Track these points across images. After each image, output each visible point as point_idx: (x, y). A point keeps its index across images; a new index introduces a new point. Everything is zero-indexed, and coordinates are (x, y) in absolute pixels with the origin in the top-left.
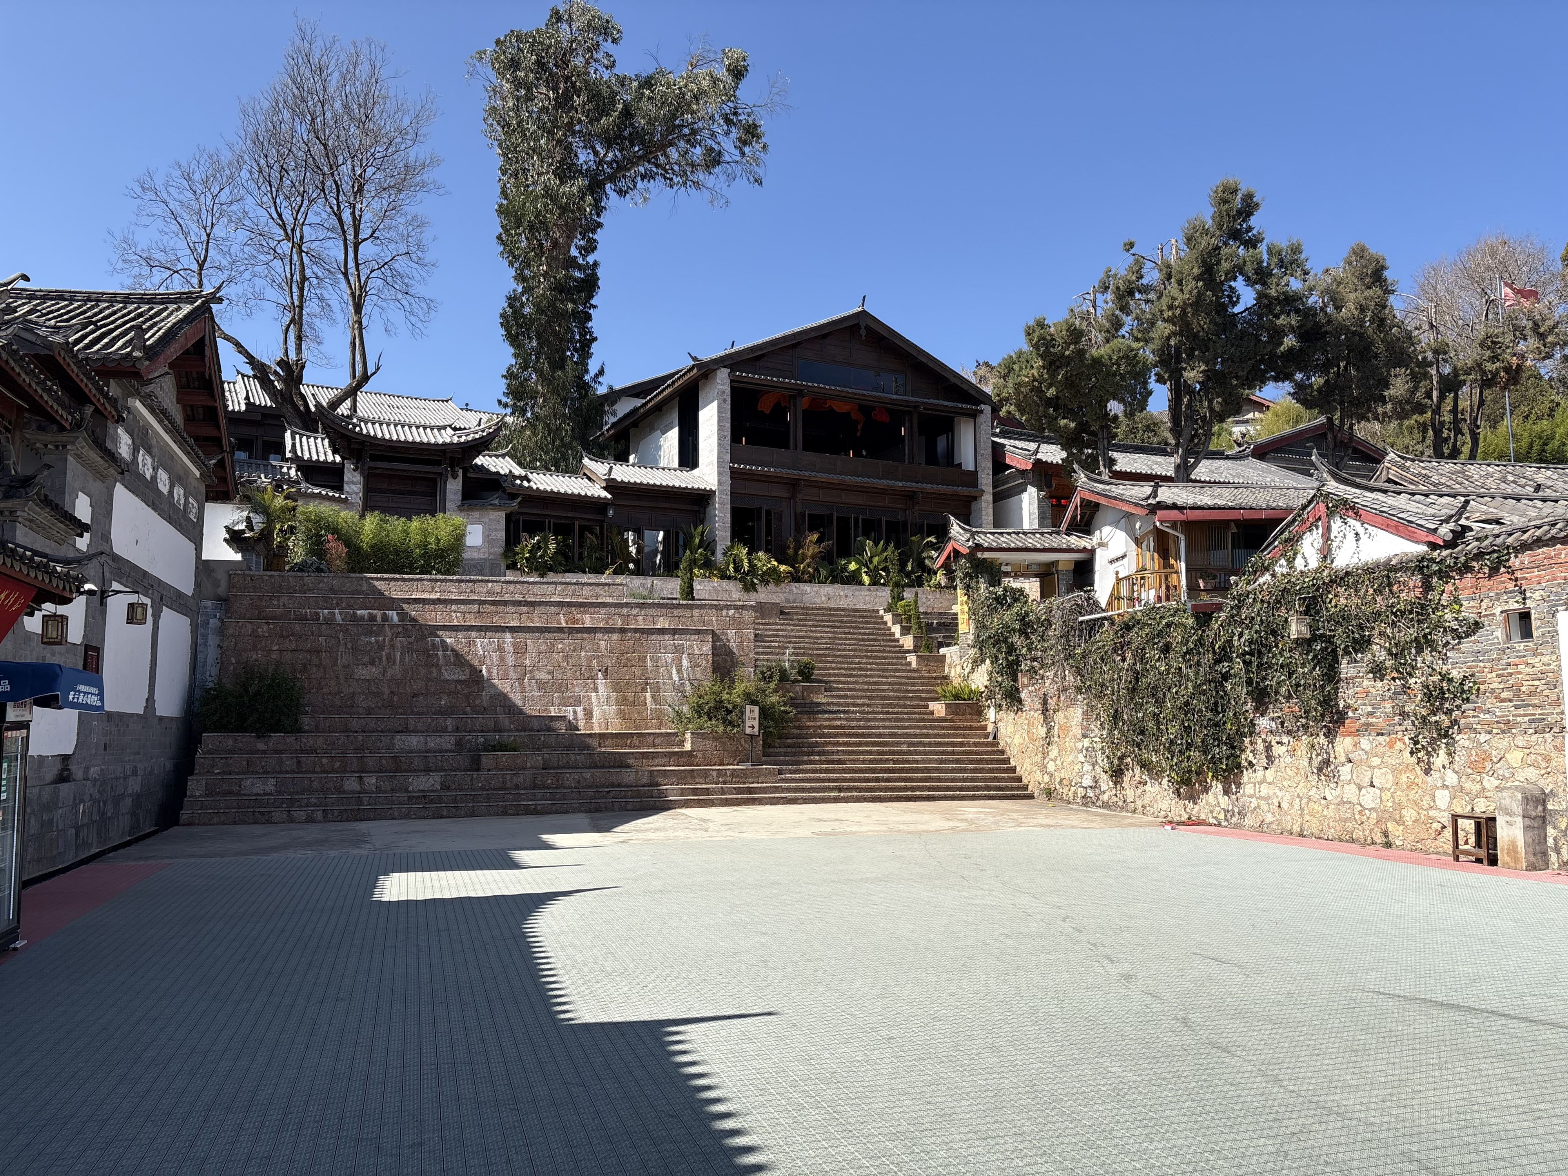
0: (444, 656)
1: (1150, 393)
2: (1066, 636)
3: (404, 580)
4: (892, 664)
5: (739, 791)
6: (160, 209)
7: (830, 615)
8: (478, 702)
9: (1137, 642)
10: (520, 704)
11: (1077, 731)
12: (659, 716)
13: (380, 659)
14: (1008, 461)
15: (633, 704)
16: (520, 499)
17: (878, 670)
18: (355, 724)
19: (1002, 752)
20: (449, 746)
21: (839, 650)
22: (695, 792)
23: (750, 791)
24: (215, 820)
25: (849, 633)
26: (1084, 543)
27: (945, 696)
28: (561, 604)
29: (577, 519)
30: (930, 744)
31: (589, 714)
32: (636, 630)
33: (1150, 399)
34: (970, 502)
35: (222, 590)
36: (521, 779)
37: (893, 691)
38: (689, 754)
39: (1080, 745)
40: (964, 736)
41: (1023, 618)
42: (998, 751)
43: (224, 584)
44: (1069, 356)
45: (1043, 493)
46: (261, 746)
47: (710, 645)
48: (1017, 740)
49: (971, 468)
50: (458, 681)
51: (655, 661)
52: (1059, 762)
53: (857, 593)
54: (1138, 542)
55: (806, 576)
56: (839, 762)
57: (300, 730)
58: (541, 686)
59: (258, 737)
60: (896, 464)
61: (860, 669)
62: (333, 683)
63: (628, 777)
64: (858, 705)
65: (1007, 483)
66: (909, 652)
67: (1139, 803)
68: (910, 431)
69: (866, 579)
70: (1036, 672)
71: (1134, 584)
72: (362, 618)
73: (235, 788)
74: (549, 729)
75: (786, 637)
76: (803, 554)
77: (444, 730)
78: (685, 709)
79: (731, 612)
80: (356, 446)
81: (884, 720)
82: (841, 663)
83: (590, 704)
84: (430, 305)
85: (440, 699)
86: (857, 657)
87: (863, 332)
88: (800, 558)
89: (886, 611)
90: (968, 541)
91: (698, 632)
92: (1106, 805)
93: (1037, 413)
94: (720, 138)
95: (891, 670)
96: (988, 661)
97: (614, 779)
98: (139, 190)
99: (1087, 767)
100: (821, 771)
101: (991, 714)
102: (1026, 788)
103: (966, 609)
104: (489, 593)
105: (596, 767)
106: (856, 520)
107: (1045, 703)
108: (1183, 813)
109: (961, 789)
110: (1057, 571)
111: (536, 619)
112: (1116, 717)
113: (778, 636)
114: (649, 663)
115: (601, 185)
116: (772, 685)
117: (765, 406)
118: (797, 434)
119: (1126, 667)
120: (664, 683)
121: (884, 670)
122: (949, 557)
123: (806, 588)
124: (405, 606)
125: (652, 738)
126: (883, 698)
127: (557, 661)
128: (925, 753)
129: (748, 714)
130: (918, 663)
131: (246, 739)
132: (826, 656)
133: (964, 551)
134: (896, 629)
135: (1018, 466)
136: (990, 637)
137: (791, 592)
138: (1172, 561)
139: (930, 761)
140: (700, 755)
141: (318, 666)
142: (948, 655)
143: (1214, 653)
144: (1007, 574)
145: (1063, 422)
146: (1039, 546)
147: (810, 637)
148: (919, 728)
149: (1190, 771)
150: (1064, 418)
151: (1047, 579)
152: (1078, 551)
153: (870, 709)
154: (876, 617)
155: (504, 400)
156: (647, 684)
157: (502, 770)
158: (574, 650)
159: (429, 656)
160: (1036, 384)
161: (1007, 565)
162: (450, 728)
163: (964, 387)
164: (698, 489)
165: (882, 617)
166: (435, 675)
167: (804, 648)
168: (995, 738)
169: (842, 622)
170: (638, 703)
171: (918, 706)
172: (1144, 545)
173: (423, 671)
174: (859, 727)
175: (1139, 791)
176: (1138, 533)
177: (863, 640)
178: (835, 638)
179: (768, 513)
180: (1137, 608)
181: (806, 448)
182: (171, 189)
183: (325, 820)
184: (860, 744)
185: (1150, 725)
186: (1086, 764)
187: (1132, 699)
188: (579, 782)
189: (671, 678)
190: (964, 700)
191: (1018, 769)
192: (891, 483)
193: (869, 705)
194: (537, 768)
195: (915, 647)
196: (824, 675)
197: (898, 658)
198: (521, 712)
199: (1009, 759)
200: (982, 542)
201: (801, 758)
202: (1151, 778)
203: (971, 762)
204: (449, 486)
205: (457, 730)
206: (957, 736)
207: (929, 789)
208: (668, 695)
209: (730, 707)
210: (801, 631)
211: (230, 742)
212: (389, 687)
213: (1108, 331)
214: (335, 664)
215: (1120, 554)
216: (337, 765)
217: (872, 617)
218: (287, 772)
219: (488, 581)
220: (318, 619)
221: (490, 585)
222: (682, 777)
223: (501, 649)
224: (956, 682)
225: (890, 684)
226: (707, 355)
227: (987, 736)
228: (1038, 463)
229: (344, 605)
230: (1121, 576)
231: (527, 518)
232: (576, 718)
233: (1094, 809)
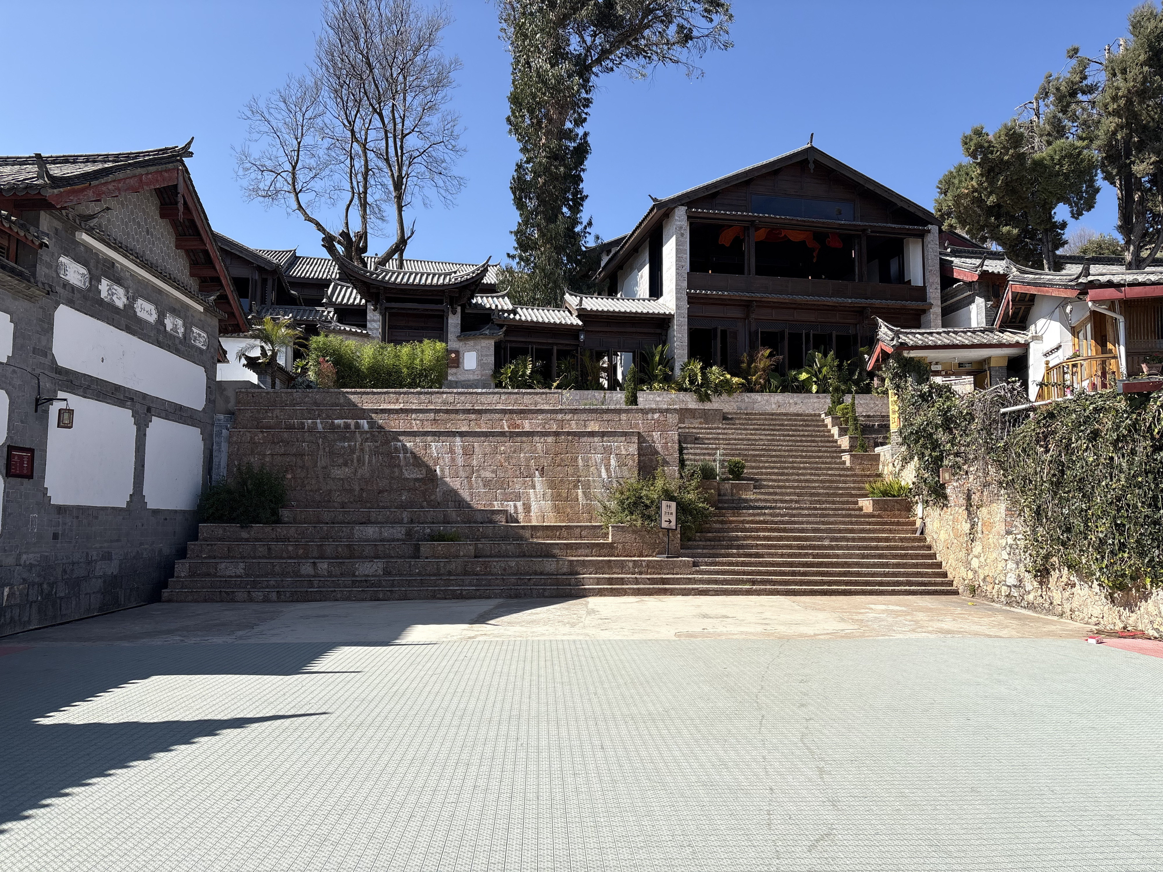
0: (405, 458)
1: (1098, 190)
2: (987, 429)
3: (374, 393)
4: (826, 463)
5: (653, 581)
6: (265, 128)
7: (772, 420)
8: (433, 497)
9: (1062, 431)
10: (468, 499)
11: (1001, 528)
12: (589, 510)
13: (352, 461)
14: (956, 275)
15: (566, 499)
16: (504, 329)
17: (811, 469)
18: (326, 516)
19: (929, 548)
20: (400, 536)
21: (775, 451)
22: (610, 581)
23: (664, 581)
24: (190, 598)
25: (789, 435)
26: (1020, 338)
27: (873, 493)
28: (504, 412)
29: (556, 344)
30: (854, 540)
31: (527, 508)
32: (569, 433)
33: (1098, 196)
34: (920, 315)
35: (231, 405)
36: (453, 566)
37: (823, 488)
38: (611, 546)
39: (1003, 542)
40: (890, 531)
41: (945, 413)
42: (924, 546)
43: (233, 401)
44: (1007, 162)
45: (990, 303)
46: (244, 535)
47: (636, 446)
48: (943, 536)
49: (920, 284)
50: (416, 480)
51: (586, 460)
52: (982, 559)
53: (806, 401)
54: (1074, 331)
55: (758, 387)
56: (757, 555)
57: (278, 521)
58: (487, 483)
59: (242, 527)
60: (845, 282)
61: (793, 468)
62: (314, 482)
63: (550, 565)
64: (786, 501)
65: (956, 296)
66: (844, 451)
67: (1067, 607)
68: (859, 254)
69: (814, 388)
70: (959, 468)
71: (1064, 373)
72: (339, 426)
73: (212, 571)
74: (491, 521)
75: (726, 439)
76: (756, 367)
77: (401, 522)
78: (613, 505)
79: (656, 416)
80: (374, 291)
81: (809, 515)
82: (774, 462)
83: (529, 499)
84: (461, 182)
85: (400, 495)
86: (791, 457)
87: (812, 166)
88: (753, 370)
89: (826, 415)
90: (892, 340)
91: (625, 434)
92: (1031, 606)
93: (978, 222)
94: (687, 14)
95: (824, 469)
96: (916, 458)
97: (538, 568)
98: (249, 114)
99: (1011, 565)
100: (737, 564)
101: (919, 509)
102: (951, 583)
103: (897, 408)
104: (444, 403)
105: (524, 556)
106: (808, 335)
107: (969, 498)
108: (1118, 621)
109: (881, 584)
110: (989, 368)
111: (483, 425)
112: (1038, 513)
113: (718, 439)
114: (580, 462)
115: (588, 68)
116: (694, 483)
117: (726, 239)
118: (751, 260)
119: (1049, 458)
120: (594, 481)
121: (817, 469)
122: (877, 360)
123: (757, 397)
124: (373, 415)
125: (579, 530)
126: (812, 495)
127: (500, 461)
128: (848, 548)
129: (664, 509)
130: (852, 462)
131: (233, 528)
132: (761, 456)
133: (890, 350)
134: (835, 431)
135: (965, 279)
136: (912, 433)
137: (743, 401)
138: (1110, 346)
139: (851, 556)
140: (620, 546)
141: (302, 467)
142: (882, 454)
143: (1153, 438)
144: (937, 373)
145: (1005, 229)
146: (967, 342)
147: (749, 440)
148: (844, 523)
149: (1124, 575)
150: (1006, 225)
151: (979, 376)
152: (1010, 346)
153: (797, 505)
154: (817, 421)
155: (513, 252)
156: (579, 481)
157: (438, 558)
158: (515, 452)
159: (392, 457)
160: (976, 194)
161: (937, 363)
162: (405, 520)
163: (912, 210)
164: (659, 314)
165: (823, 420)
166: (397, 474)
167: (740, 449)
168: (922, 533)
169: (782, 425)
170: (570, 499)
171: (848, 503)
172: (1081, 335)
173: (387, 471)
174: (782, 522)
175: (1067, 594)
176: (1074, 323)
177: (801, 441)
178: (773, 440)
179: (724, 332)
180: (1069, 397)
181: (757, 273)
182: (271, 110)
183: (279, 600)
184: (781, 539)
185: (1077, 522)
186: (1009, 562)
187: (1056, 493)
188: (505, 570)
189: (600, 476)
190: (894, 496)
191: (944, 564)
192: (840, 300)
193: (796, 502)
194: (469, 557)
195: (851, 447)
196: (756, 474)
197: (832, 457)
198: (469, 506)
199: (935, 554)
200: (907, 340)
201: (718, 551)
202: (1081, 580)
203: (895, 557)
204: (450, 321)
205: (412, 521)
206: (883, 531)
207: (847, 583)
208: (598, 491)
209: (648, 502)
210: (741, 434)
211: (221, 532)
212: (359, 484)
213: (1049, 134)
214: (316, 466)
215: (1055, 345)
216: (301, 551)
217: (813, 421)
218: (260, 557)
219: (443, 393)
220: (304, 428)
221: (445, 396)
222: (599, 567)
223: (452, 451)
224: (889, 479)
225: (821, 481)
226: (664, 196)
227: (915, 531)
228: (985, 275)
229: (324, 415)
230: (1051, 365)
231: (514, 345)
232: (516, 512)
233: (1019, 610)
